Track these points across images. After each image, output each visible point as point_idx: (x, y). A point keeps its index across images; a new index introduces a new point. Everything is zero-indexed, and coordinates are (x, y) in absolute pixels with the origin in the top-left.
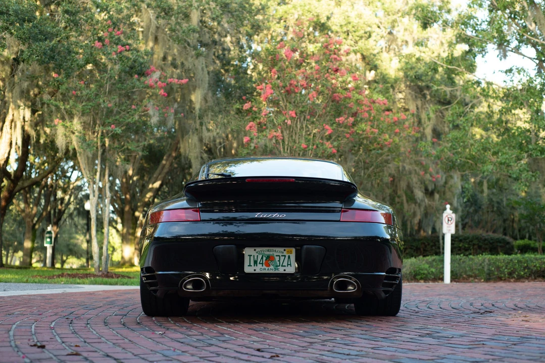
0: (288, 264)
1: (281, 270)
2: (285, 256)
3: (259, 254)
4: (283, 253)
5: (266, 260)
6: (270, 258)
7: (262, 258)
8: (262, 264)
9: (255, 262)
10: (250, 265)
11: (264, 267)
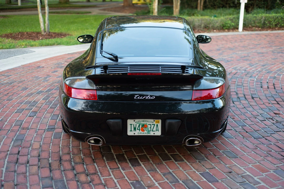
0: (156, 130)
1: (152, 134)
2: (154, 125)
3: (137, 123)
4: (153, 123)
5: (142, 127)
6: (144, 126)
7: (139, 126)
8: (139, 130)
9: (135, 129)
10: (131, 131)
11: (141, 131)
